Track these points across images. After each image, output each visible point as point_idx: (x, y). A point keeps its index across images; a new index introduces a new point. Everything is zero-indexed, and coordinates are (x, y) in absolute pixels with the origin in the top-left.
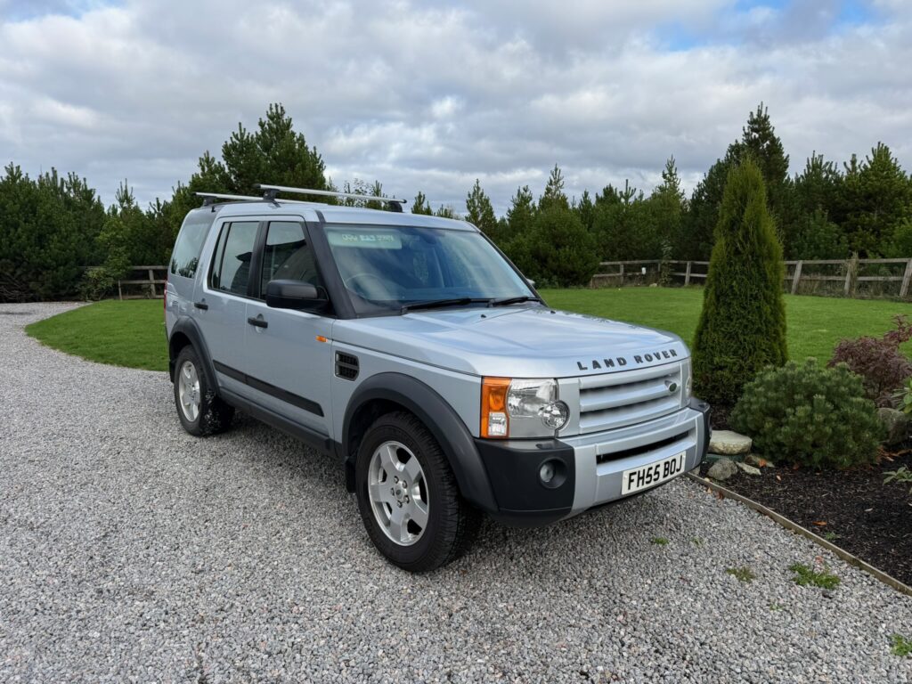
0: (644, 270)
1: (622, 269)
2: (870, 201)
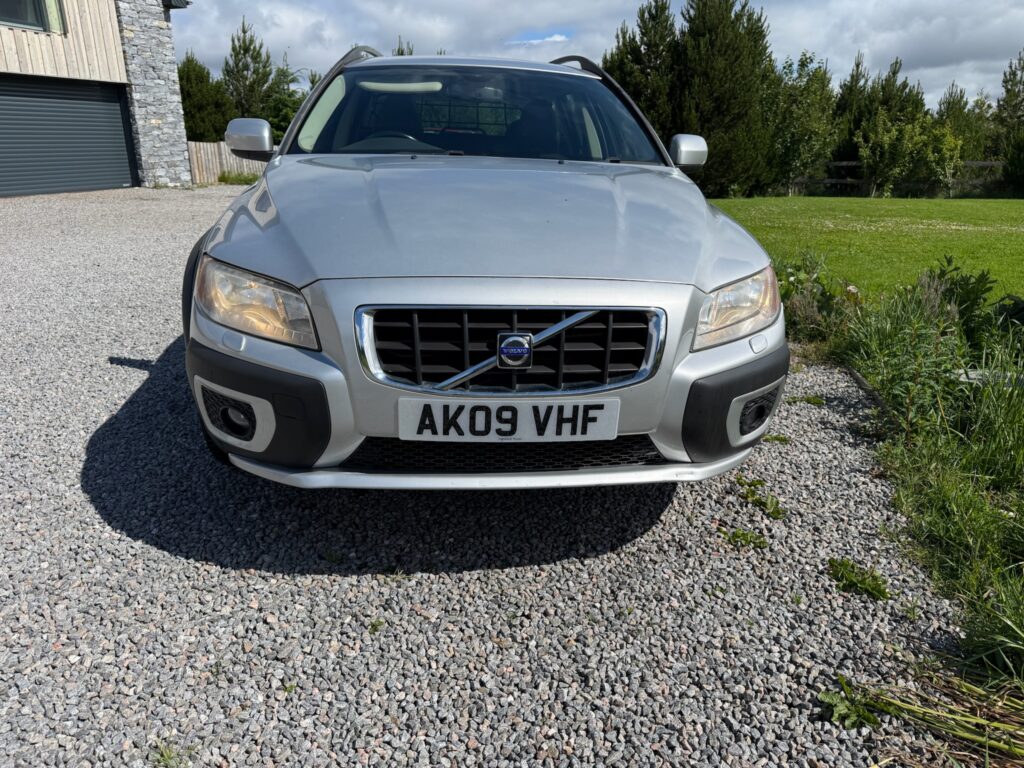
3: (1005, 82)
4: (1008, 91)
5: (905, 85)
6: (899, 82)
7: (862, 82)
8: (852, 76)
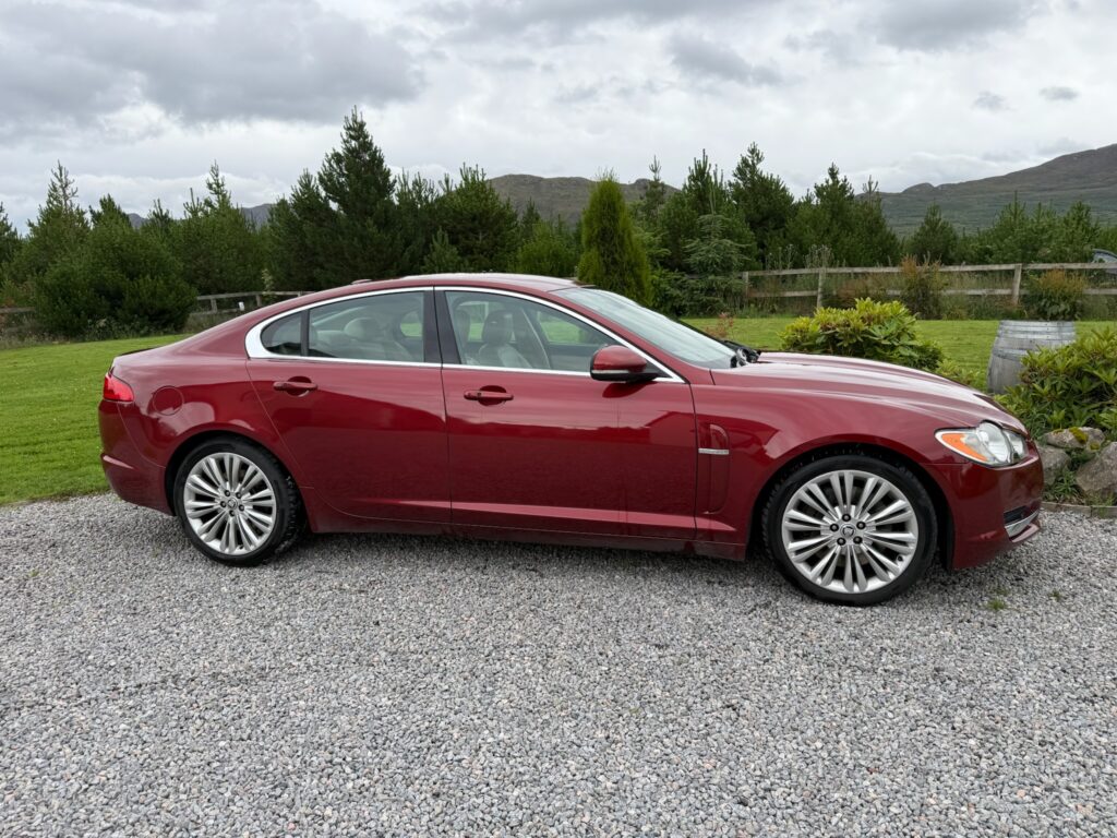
0: (241, 304)
1: (214, 305)
2: (477, 222)
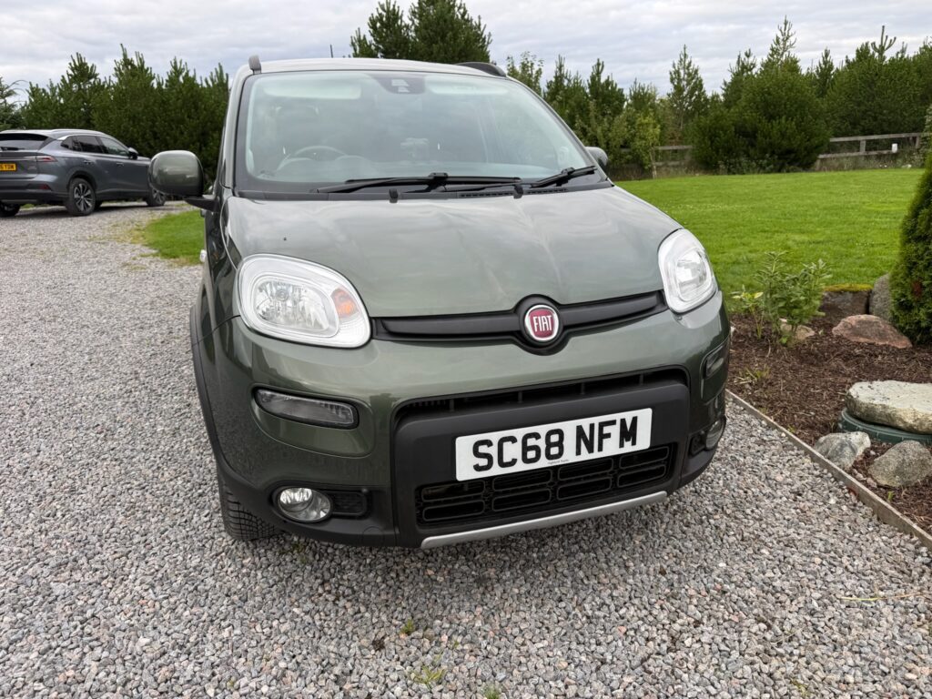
0: (895, 147)
1: (863, 147)
3: (672, 80)
4: (675, 87)
5: (608, 83)
6: (603, 80)
7: (566, 83)
8: (556, 77)
